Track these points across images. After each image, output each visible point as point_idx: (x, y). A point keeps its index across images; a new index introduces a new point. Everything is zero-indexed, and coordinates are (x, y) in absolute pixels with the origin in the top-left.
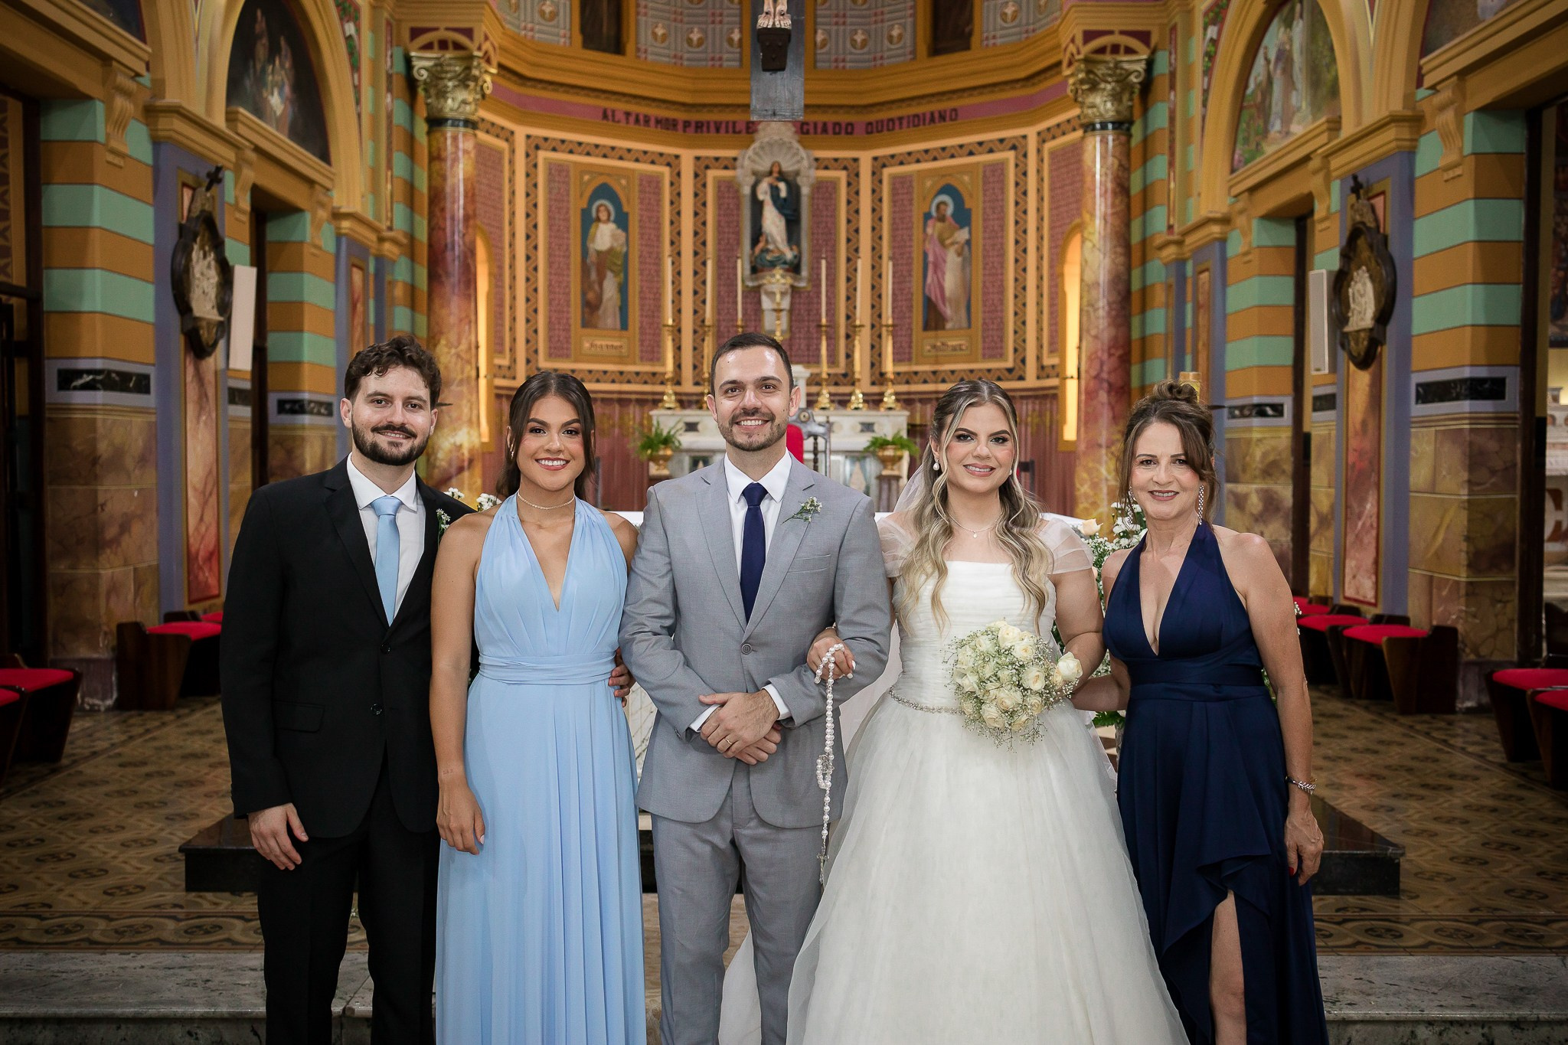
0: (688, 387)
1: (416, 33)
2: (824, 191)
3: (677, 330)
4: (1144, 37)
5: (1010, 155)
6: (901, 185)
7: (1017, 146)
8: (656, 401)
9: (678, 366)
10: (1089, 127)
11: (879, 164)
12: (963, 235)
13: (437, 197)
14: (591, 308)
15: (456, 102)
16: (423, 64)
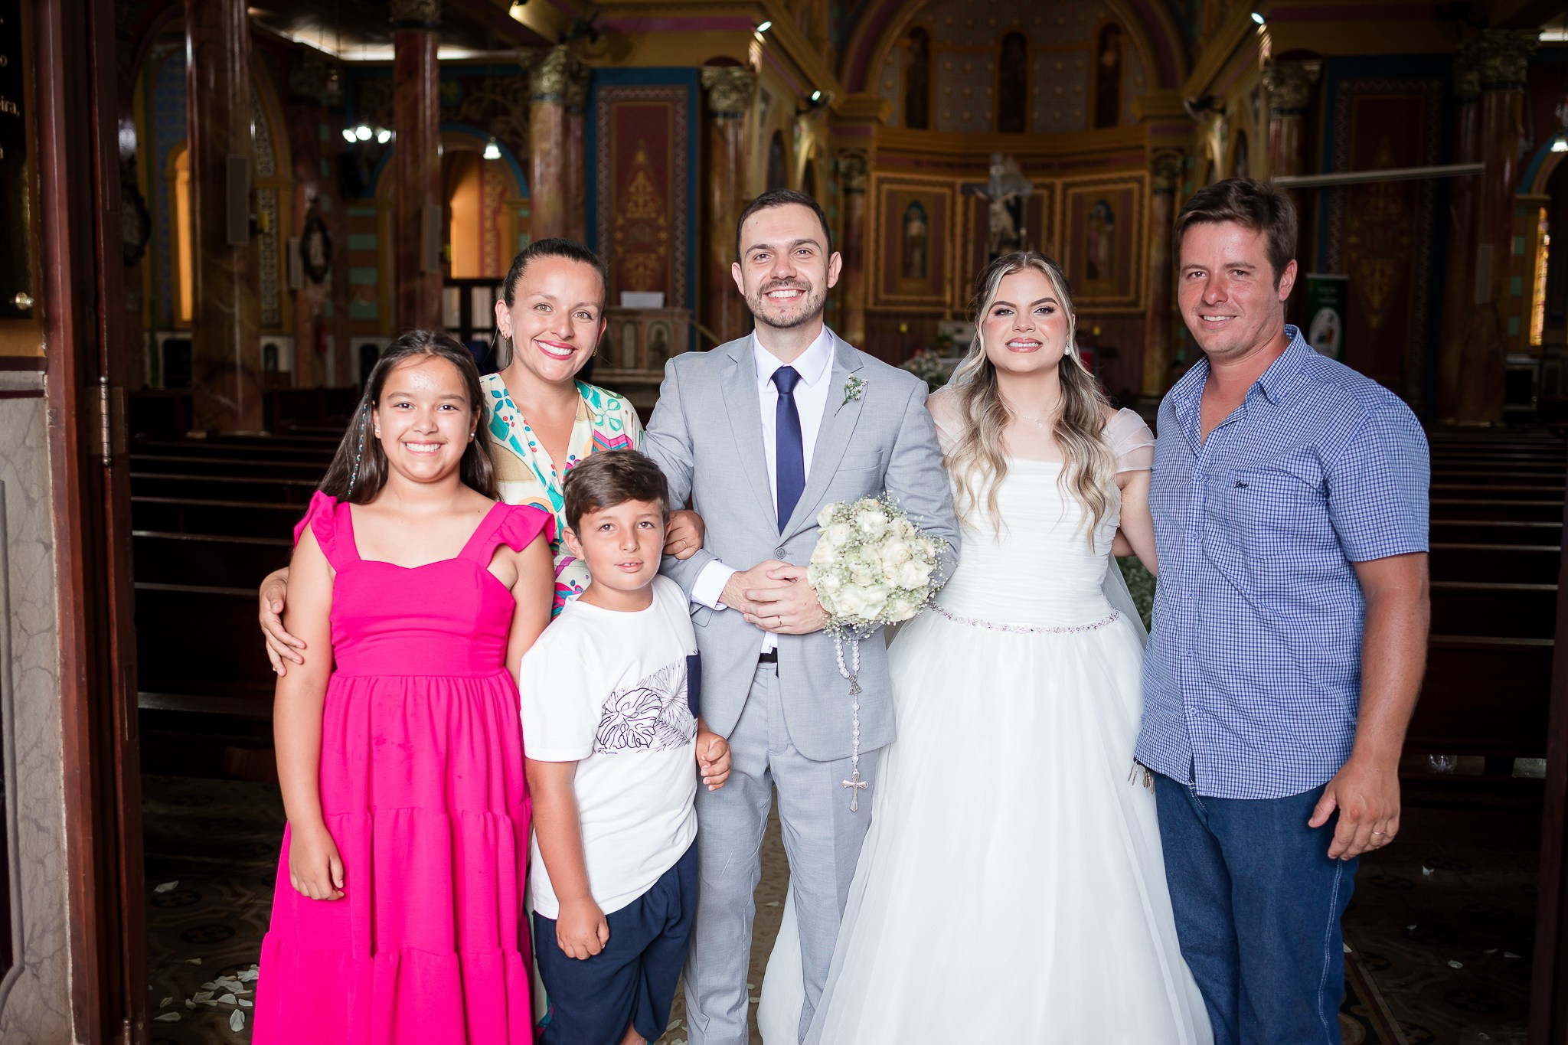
0: (957, 308)
1: (841, 151)
2: (1035, 201)
3: (952, 281)
4: (1181, 150)
5: (1134, 186)
6: (1078, 199)
7: (1140, 181)
8: (940, 316)
9: (953, 297)
10: (1155, 192)
11: (1066, 186)
12: (1109, 228)
13: (848, 226)
14: (907, 267)
15: (857, 182)
16: (843, 165)
